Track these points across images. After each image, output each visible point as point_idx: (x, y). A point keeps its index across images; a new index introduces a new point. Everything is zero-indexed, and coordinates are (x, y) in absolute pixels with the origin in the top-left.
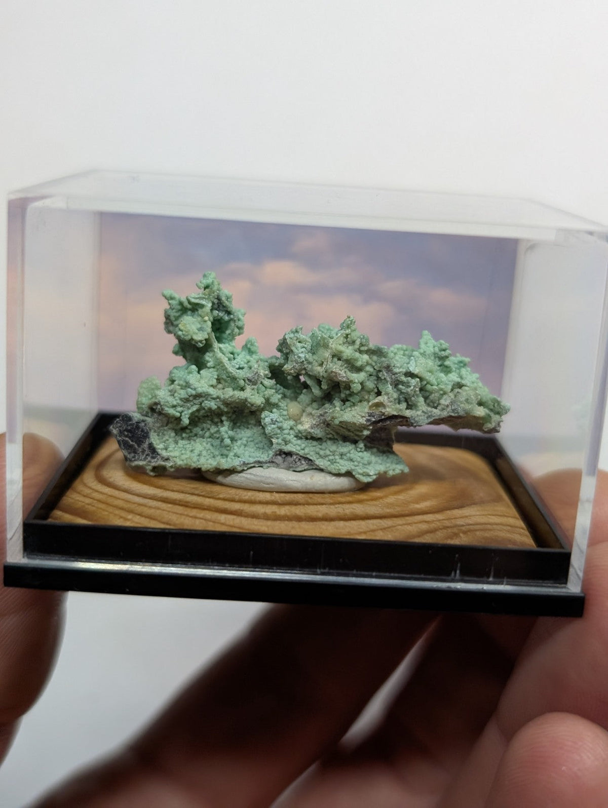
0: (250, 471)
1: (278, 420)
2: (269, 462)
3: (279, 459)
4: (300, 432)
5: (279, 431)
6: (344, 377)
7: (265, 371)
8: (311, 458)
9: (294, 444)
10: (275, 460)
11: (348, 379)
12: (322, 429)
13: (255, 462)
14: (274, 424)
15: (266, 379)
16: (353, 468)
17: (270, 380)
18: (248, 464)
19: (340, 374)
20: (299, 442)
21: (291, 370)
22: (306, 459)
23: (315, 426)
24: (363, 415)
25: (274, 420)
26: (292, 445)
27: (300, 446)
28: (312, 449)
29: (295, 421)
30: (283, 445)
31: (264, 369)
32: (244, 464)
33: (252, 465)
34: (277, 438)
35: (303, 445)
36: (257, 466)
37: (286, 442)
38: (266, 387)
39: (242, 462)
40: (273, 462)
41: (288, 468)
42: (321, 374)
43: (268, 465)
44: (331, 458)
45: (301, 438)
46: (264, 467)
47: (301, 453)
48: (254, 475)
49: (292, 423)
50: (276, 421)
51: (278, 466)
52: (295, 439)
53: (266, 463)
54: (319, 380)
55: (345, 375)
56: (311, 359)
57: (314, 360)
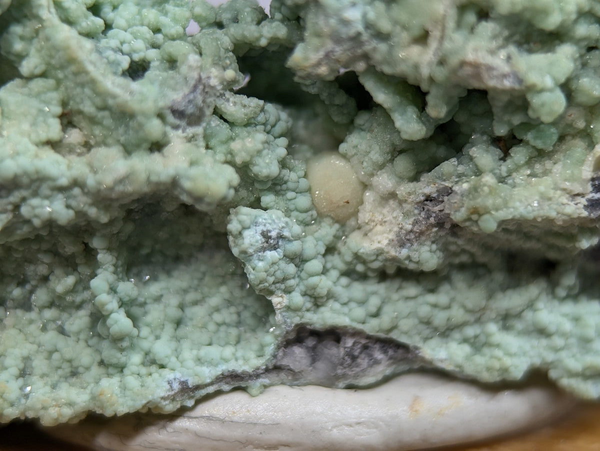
0: (205, 409)
1: (286, 233)
2: (267, 370)
3: (298, 356)
4: (357, 257)
5: (291, 269)
6: (505, 76)
7: (225, 68)
8: (403, 339)
9: (345, 300)
10: (285, 362)
11: (520, 81)
12: (433, 242)
13: (222, 378)
14: (275, 248)
15: (228, 94)
16: (550, 357)
17: (244, 99)
18: (198, 387)
19: (490, 68)
20: (358, 289)
21: (319, 64)
22: (387, 344)
23: (412, 236)
24: (578, 189)
25: (274, 234)
26: (337, 306)
27: (362, 303)
28: (404, 307)
29: (337, 222)
30: (308, 310)
31: (218, 62)
32: (186, 389)
33: (211, 389)
34: (288, 291)
35: (374, 302)
36: (226, 388)
37: (317, 301)
38: (232, 124)
39: (176, 386)
40: (277, 368)
41: (329, 382)
42: (425, 72)
43: (265, 381)
44: (470, 331)
45: (363, 277)
46: (254, 391)
47: (371, 327)
48: (222, 421)
49: (327, 231)
50: (281, 237)
51: (295, 378)
52: (344, 281)
53: (258, 376)
54: (418, 88)
55: (506, 69)
56: (385, 25)
57: (395, 22)
